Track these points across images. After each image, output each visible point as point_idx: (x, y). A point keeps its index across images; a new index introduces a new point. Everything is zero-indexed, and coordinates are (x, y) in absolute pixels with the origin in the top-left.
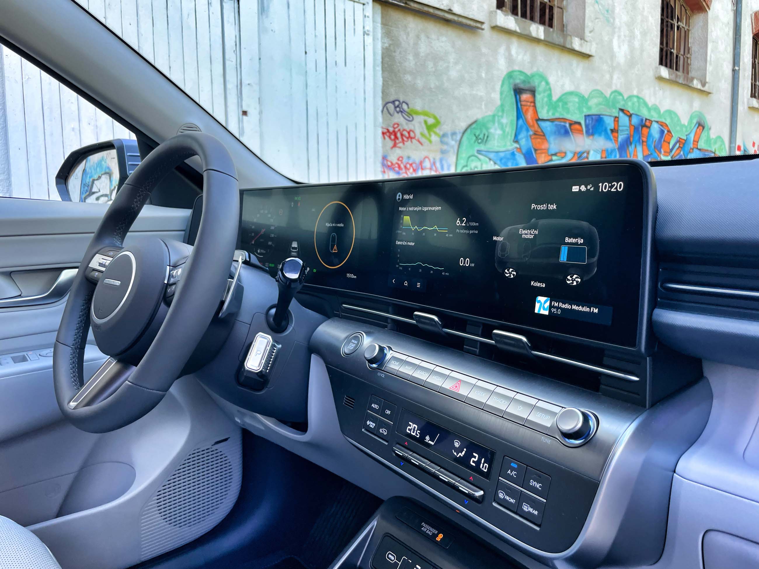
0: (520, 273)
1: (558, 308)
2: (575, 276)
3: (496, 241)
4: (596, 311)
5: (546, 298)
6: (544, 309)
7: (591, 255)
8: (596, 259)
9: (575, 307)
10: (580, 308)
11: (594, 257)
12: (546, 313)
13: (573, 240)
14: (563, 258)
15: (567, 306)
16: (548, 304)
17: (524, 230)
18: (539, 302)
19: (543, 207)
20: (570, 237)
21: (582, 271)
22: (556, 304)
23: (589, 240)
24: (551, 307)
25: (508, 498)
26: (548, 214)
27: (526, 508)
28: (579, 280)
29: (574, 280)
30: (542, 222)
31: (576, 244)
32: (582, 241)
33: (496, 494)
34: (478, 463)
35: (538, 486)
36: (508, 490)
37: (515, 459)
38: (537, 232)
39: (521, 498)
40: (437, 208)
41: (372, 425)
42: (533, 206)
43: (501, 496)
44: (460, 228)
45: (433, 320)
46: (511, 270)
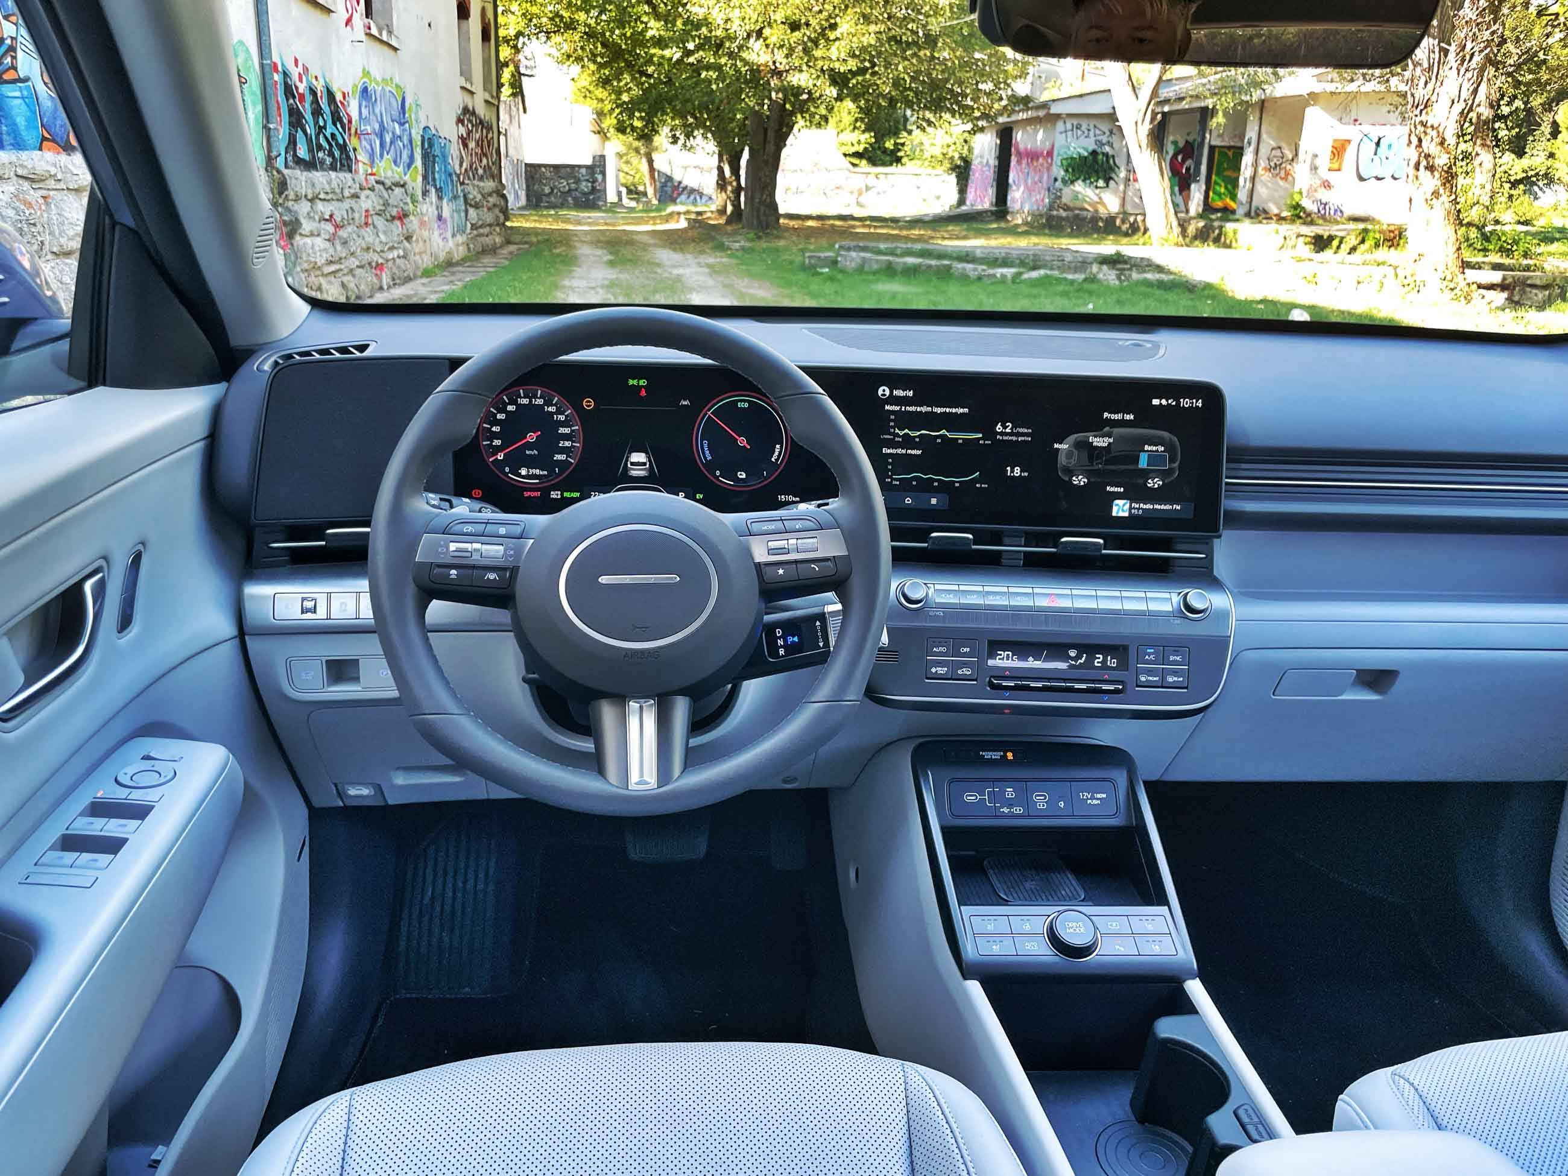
0: (1092, 480)
1: (1139, 509)
2: (1156, 479)
3: (1058, 450)
4: (1178, 508)
5: (1124, 501)
6: (1123, 511)
7: (1172, 460)
8: (1176, 465)
9: (1157, 507)
10: (1163, 507)
11: (1175, 462)
12: (1126, 514)
13: (1154, 448)
14: (1143, 463)
16: (1128, 506)
17: (1096, 436)
18: (1117, 505)
19: (1118, 416)
20: (1150, 445)
21: (1163, 474)
22: (1137, 506)
23: (1170, 448)
24: (1131, 508)
25: (1151, 678)
26: (1123, 423)
27: (1170, 679)
28: (1161, 483)
29: (1155, 483)
30: (1116, 431)
31: (1157, 451)
32: (1163, 449)
33: (1137, 678)
34: (1104, 662)
35: (1178, 658)
36: (1149, 672)
37: (1151, 646)
38: (1111, 440)
39: (1164, 673)
40: (961, 411)
41: (942, 671)
42: (1106, 415)
43: (1143, 679)
44: (1002, 434)
45: (968, 538)
46: (1080, 477)
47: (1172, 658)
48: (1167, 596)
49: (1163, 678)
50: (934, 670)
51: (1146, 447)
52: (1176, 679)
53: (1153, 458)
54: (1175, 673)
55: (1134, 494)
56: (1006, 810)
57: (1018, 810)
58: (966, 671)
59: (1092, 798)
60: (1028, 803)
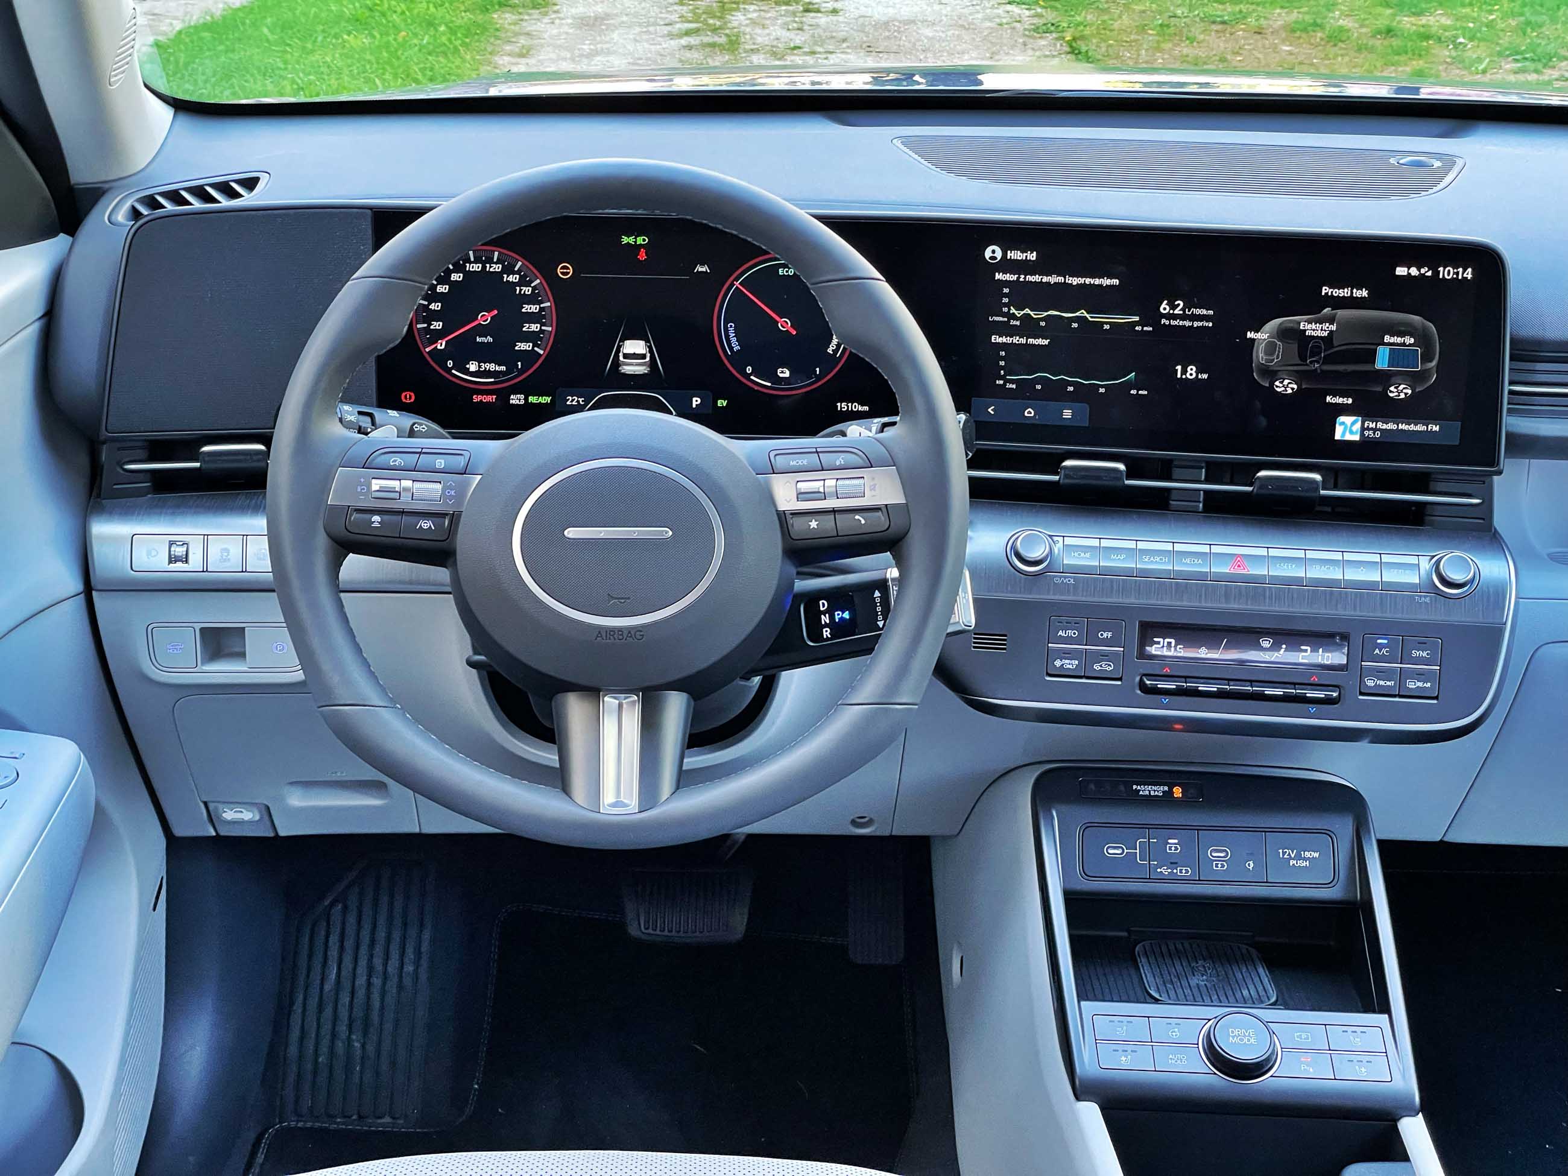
0: (1304, 386)
1: (1375, 430)
2: (1402, 387)
3: (1253, 340)
4: (1436, 428)
5: (1353, 418)
6: (1351, 432)
7: (1427, 357)
8: (1434, 363)
9: (1402, 427)
10: (1412, 427)
11: (1431, 361)
12: (1356, 437)
13: (1399, 340)
14: (1382, 360)
15: (1391, 426)
16: (1358, 425)
17: (1310, 322)
18: (1343, 423)
19: (1345, 292)
20: (1392, 335)
21: (1414, 379)
22: (1373, 426)
23: (1423, 339)
24: (1363, 429)
25: (1382, 683)
26: (1351, 303)
27: (1411, 685)
28: (1409, 392)
29: (1400, 391)
30: (1341, 313)
31: (1404, 344)
32: (1412, 341)
33: (1362, 681)
35: (1425, 654)
36: (1379, 673)
37: (1384, 635)
38: (1334, 328)
39: (1403, 675)
40: (1107, 282)
41: (1071, 664)
42: (1325, 290)
43: (1370, 683)
44: (1170, 317)
45: (1116, 470)
46: (1286, 382)
47: (1415, 653)
48: (1413, 560)
49: (1401, 683)
50: (1058, 663)
51: (1387, 339)
52: (1420, 684)
53: (1396, 355)
54: (1420, 675)
55: (1367, 409)
56: (1165, 871)
57: (1183, 872)
58: (1108, 667)
59: (1298, 857)
60: (1199, 861)
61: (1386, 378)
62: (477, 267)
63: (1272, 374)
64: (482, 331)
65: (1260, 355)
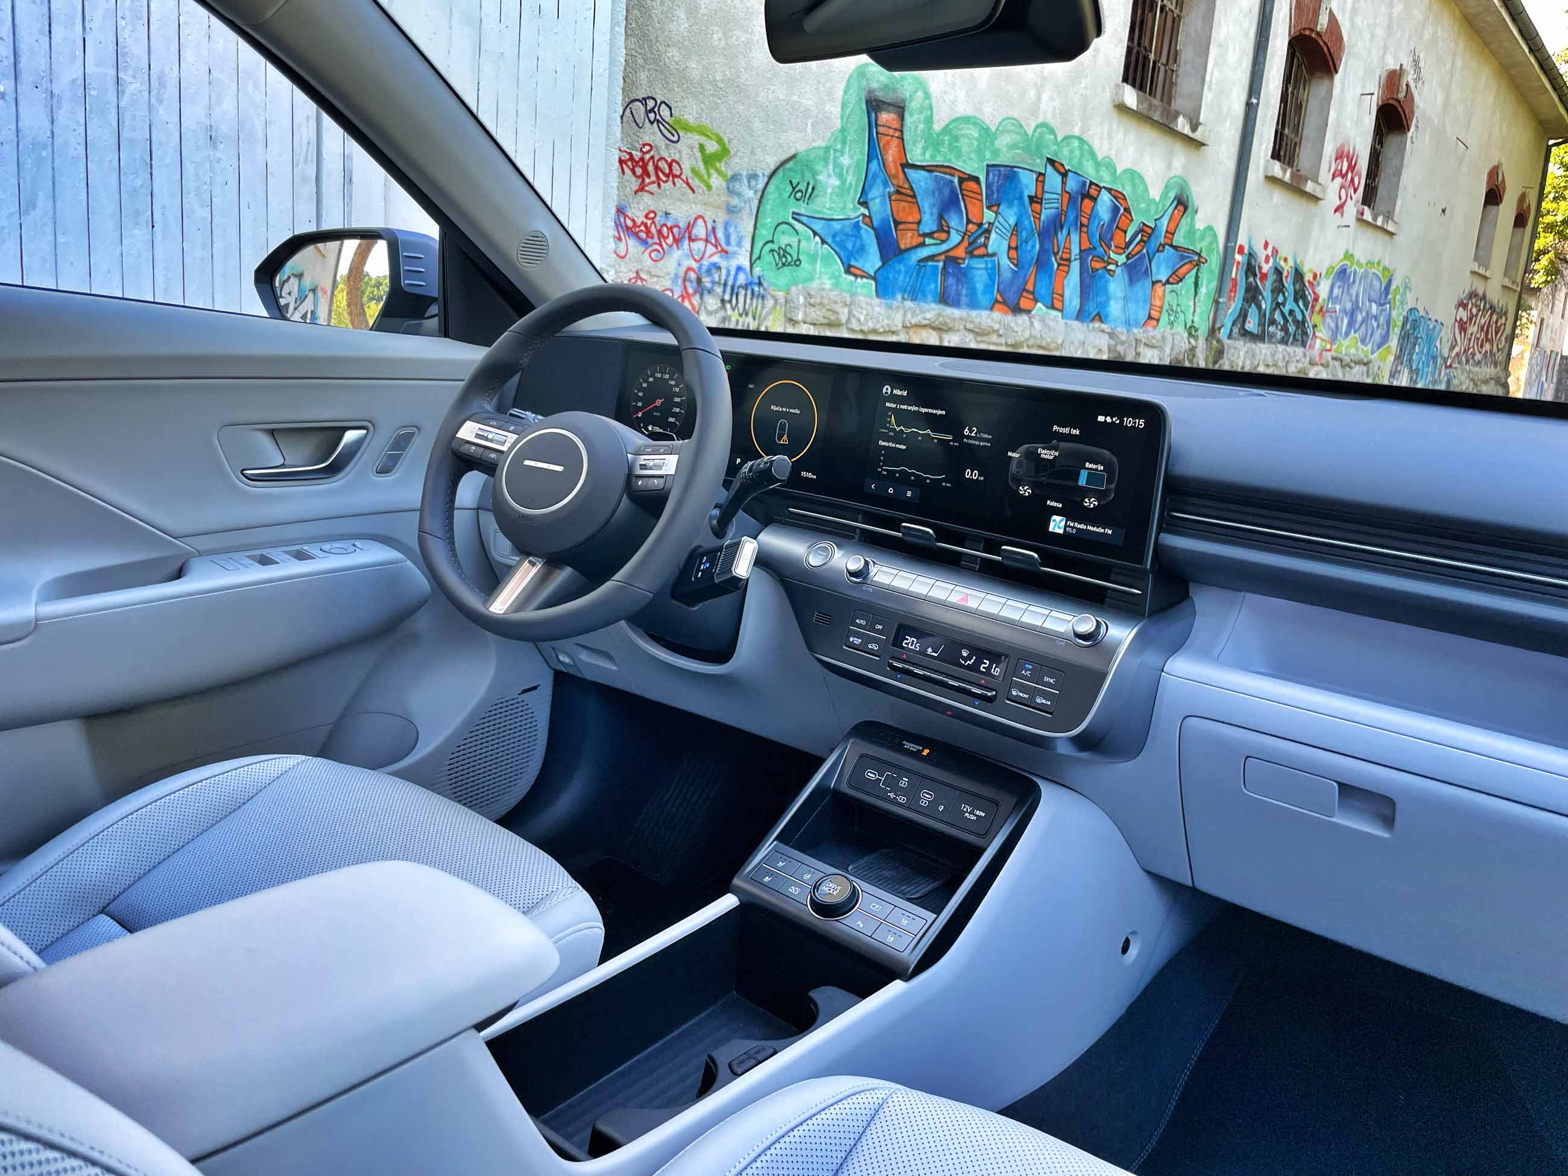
0: (1036, 492)
1: (1073, 528)
2: (1092, 499)
3: (1011, 457)
4: (1110, 532)
5: (1061, 518)
6: (1059, 528)
7: (1109, 481)
8: (1113, 486)
9: (1090, 528)
10: (1095, 529)
11: (1112, 483)
12: (1061, 531)
13: (1094, 467)
14: (1082, 481)
15: (1082, 526)
16: (1063, 523)
17: (1044, 449)
18: (1054, 521)
19: (1066, 430)
20: (1090, 463)
21: (1100, 495)
22: (1072, 524)
23: (1108, 468)
24: (1066, 526)
25: (1021, 694)
26: (1069, 438)
27: (1039, 700)
28: (1096, 503)
29: (1091, 503)
30: (1062, 444)
31: (1096, 470)
32: (1102, 468)
33: (1010, 691)
34: (989, 669)
35: (1052, 681)
36: (1022, 688)
37: (1029, 662)
38: (1057, 454)
39: (1034, 693)
40: (939, 412)
41: (858, 641)
42: (1055, 428)
43: (1014, 693)
44: (968, 437)
45: (928, 533)
46: (1026, 487)
47: (1046, 679)
49: (1033, 698)
50: (851, 639)
51: (1087, 465)
52: (1044, 701)
53: (1093, 476)
54: (1045, 695)
55: (1072, 512)
56: (892, 795)
57: (902, 799)
58: (873, 646)
59: (972, 813)
60: (914, 796)
61: (1085, 492)
62: (659, 375)
63: (1019, 482)
64: (657, 409)
65: (1013, 468)
